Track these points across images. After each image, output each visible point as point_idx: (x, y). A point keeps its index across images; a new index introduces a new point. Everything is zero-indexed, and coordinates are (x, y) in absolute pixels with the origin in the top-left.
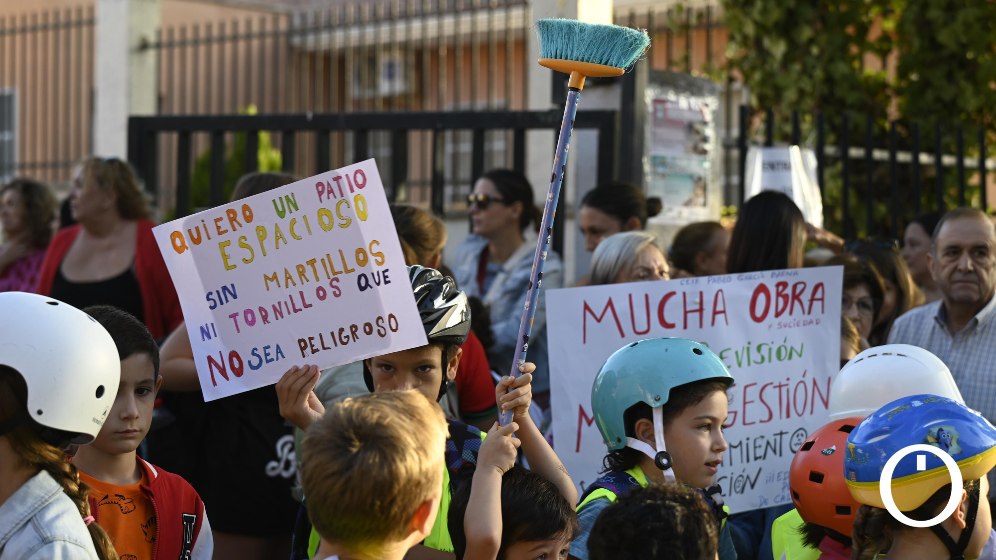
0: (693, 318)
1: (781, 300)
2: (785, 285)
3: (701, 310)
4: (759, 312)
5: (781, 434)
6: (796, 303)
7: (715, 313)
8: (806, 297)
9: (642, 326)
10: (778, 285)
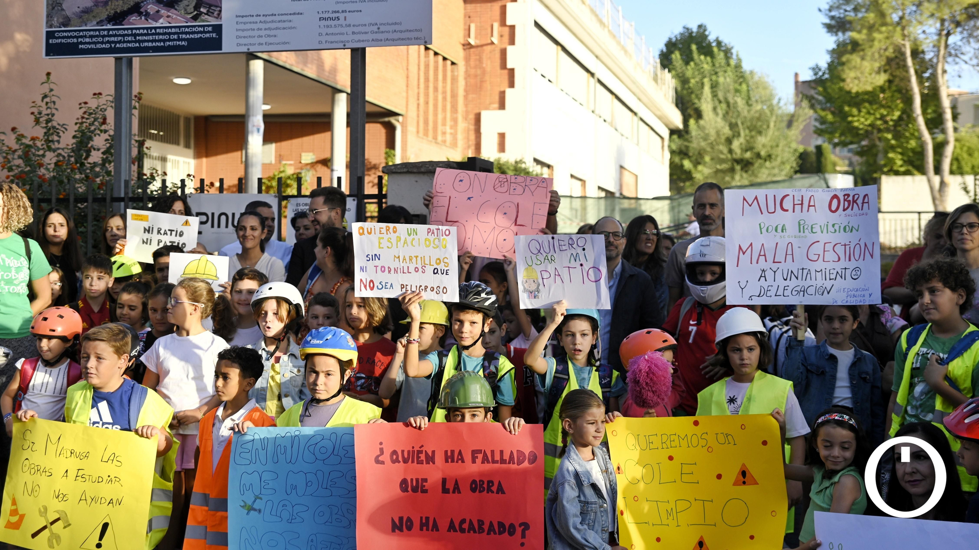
0: (798, 208)
1: (846, 203)
2: (848, 195)
3: (802, 204)
4: (834, 208)
5: (845, 269)
6: (855, 204)
7: (809, 206)
8: (860, 201)
9: (771, 209)
10: (844, 195)
